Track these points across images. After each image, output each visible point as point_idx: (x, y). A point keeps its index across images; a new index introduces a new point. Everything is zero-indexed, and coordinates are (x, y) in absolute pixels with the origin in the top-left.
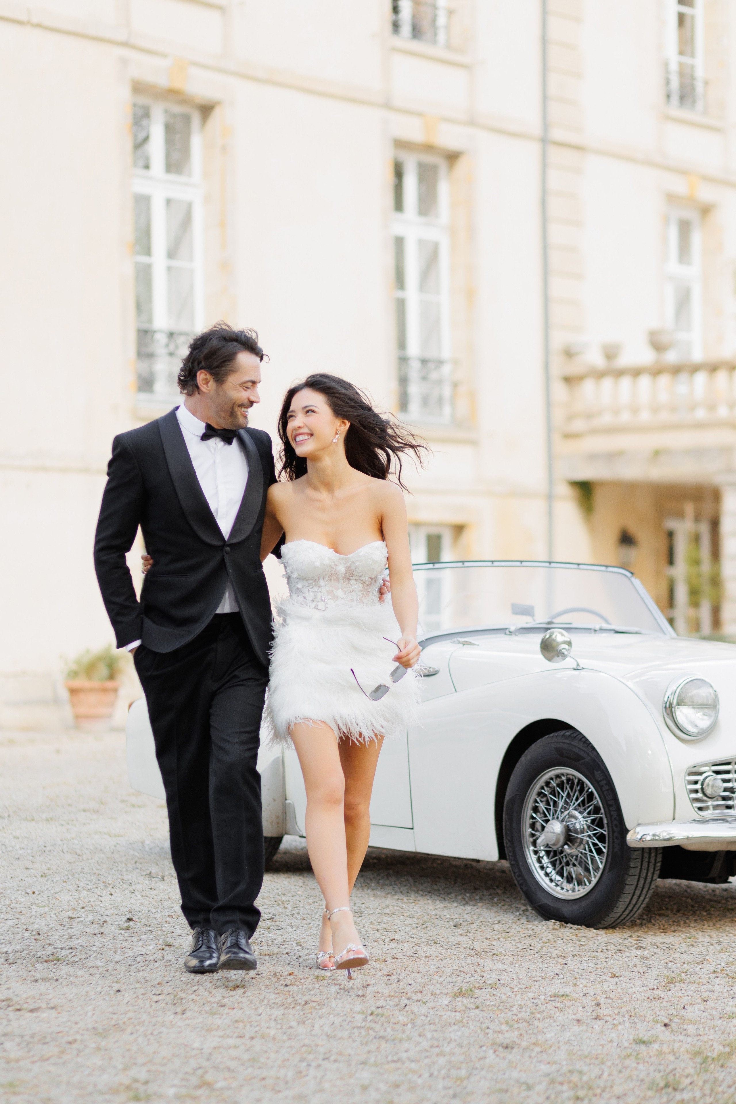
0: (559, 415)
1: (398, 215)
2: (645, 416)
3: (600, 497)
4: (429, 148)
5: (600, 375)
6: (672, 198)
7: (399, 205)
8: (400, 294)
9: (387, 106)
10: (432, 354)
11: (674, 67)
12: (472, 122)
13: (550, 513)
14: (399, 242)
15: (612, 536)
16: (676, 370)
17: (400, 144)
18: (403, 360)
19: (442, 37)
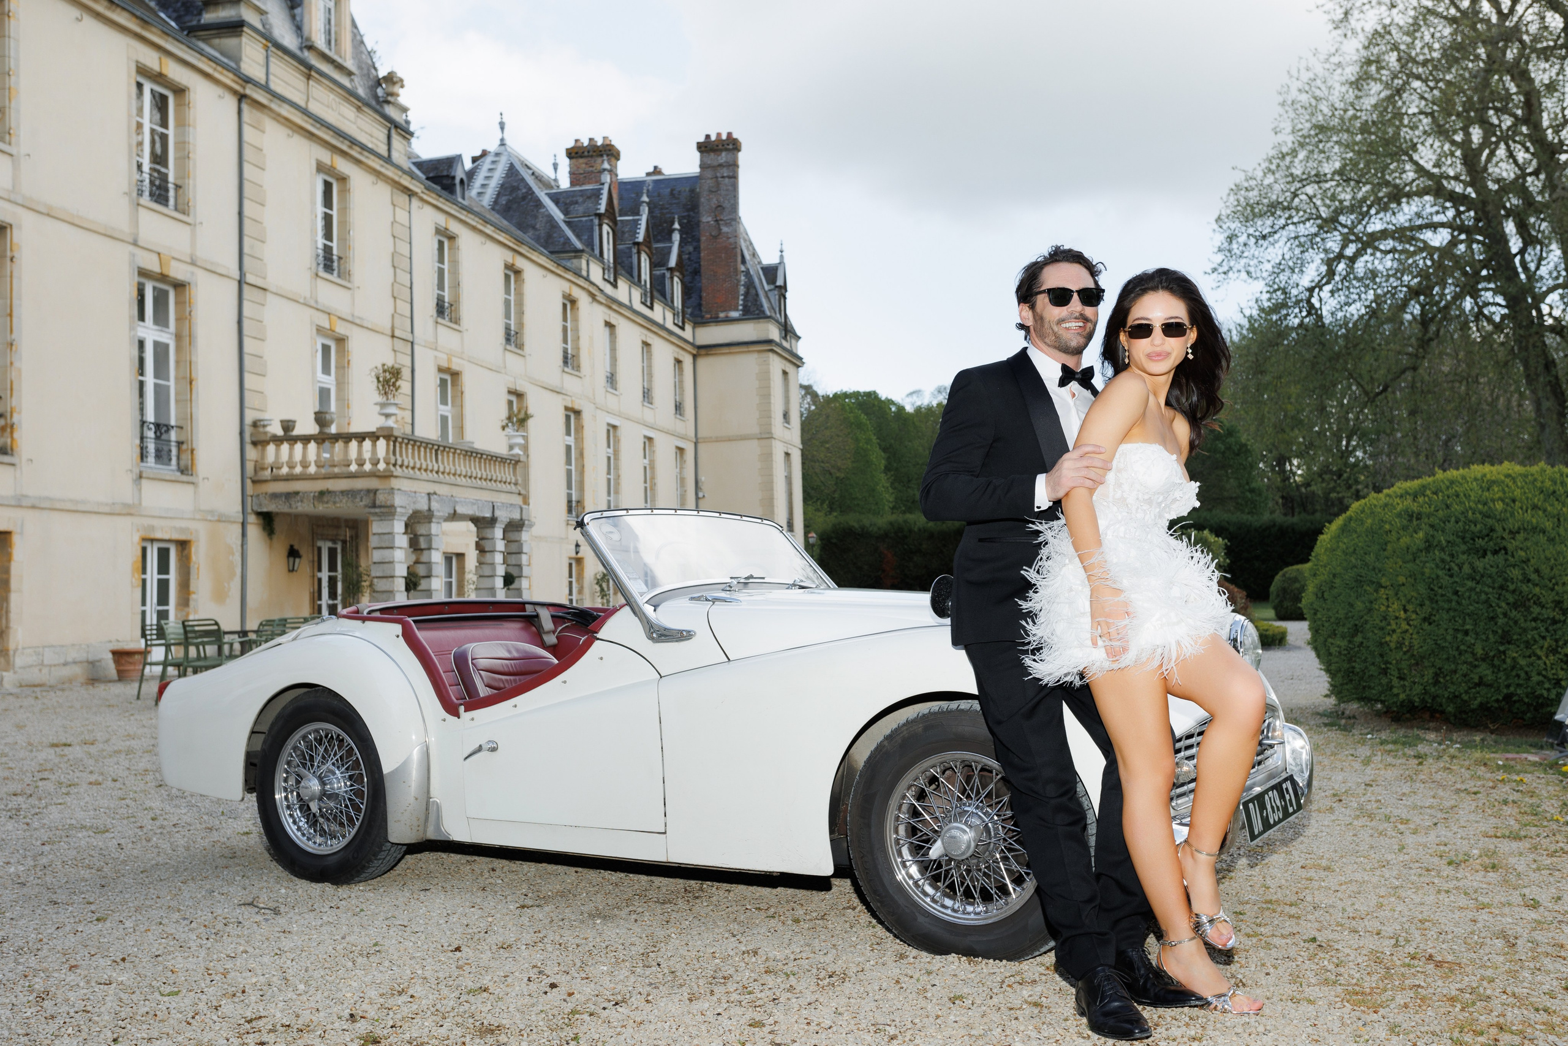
0: (250, 467)
1: (141, 323)
2: (312, 469)
3: (278, 525)
4: (163, 278)
5: (277, 440)
6: (320, 330)
7: (142, 317)
8: (141, 378)
9: (135, 244)
10: (162, 421)
11: (320, 246)
12: (193, 263)
13: (244, 534)
14: (141, 344)
15: (284, 552)
16: (336, 438)
17: (143, 273)
18: (143, 423)
19: (172, 201)
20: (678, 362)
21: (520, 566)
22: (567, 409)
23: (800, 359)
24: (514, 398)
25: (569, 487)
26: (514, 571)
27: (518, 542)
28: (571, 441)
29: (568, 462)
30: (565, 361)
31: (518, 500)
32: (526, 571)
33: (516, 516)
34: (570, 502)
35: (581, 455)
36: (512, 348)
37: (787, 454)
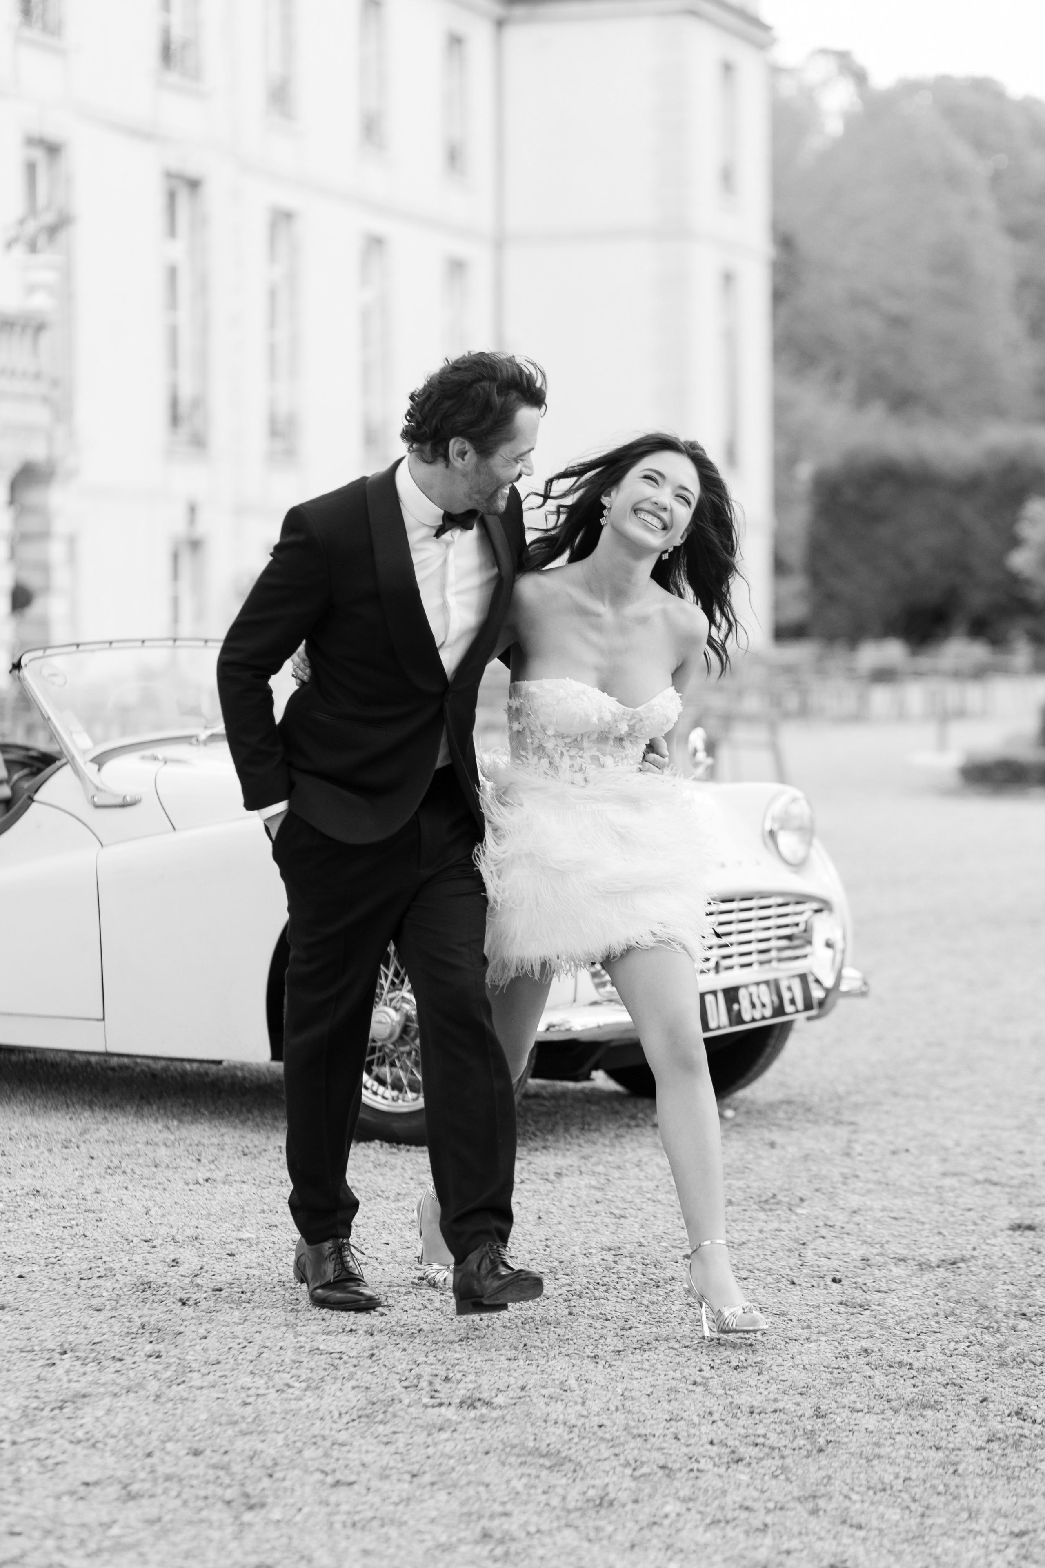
20: (456, 41)
21: (44, 568)
22: (169, 175)
23: (766, 28)
24: (39, 155)
25: (174, 362)
26: (32, 580)
27: (42, 511)
28: (177, 251)
29: (172, 302)
30: (167, 54)
31: (40, 415)
32: (60, 577)
33: (37, 452)
34: (174, 403)
35: (202, 287)
36: (34, 33)
37: (728, 278)
